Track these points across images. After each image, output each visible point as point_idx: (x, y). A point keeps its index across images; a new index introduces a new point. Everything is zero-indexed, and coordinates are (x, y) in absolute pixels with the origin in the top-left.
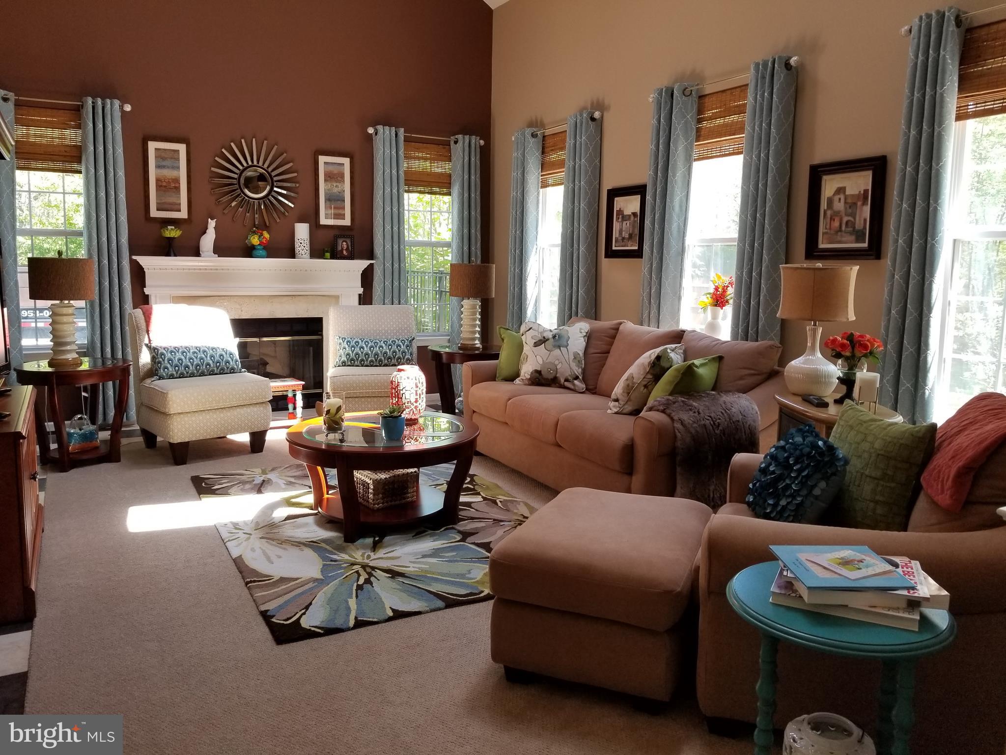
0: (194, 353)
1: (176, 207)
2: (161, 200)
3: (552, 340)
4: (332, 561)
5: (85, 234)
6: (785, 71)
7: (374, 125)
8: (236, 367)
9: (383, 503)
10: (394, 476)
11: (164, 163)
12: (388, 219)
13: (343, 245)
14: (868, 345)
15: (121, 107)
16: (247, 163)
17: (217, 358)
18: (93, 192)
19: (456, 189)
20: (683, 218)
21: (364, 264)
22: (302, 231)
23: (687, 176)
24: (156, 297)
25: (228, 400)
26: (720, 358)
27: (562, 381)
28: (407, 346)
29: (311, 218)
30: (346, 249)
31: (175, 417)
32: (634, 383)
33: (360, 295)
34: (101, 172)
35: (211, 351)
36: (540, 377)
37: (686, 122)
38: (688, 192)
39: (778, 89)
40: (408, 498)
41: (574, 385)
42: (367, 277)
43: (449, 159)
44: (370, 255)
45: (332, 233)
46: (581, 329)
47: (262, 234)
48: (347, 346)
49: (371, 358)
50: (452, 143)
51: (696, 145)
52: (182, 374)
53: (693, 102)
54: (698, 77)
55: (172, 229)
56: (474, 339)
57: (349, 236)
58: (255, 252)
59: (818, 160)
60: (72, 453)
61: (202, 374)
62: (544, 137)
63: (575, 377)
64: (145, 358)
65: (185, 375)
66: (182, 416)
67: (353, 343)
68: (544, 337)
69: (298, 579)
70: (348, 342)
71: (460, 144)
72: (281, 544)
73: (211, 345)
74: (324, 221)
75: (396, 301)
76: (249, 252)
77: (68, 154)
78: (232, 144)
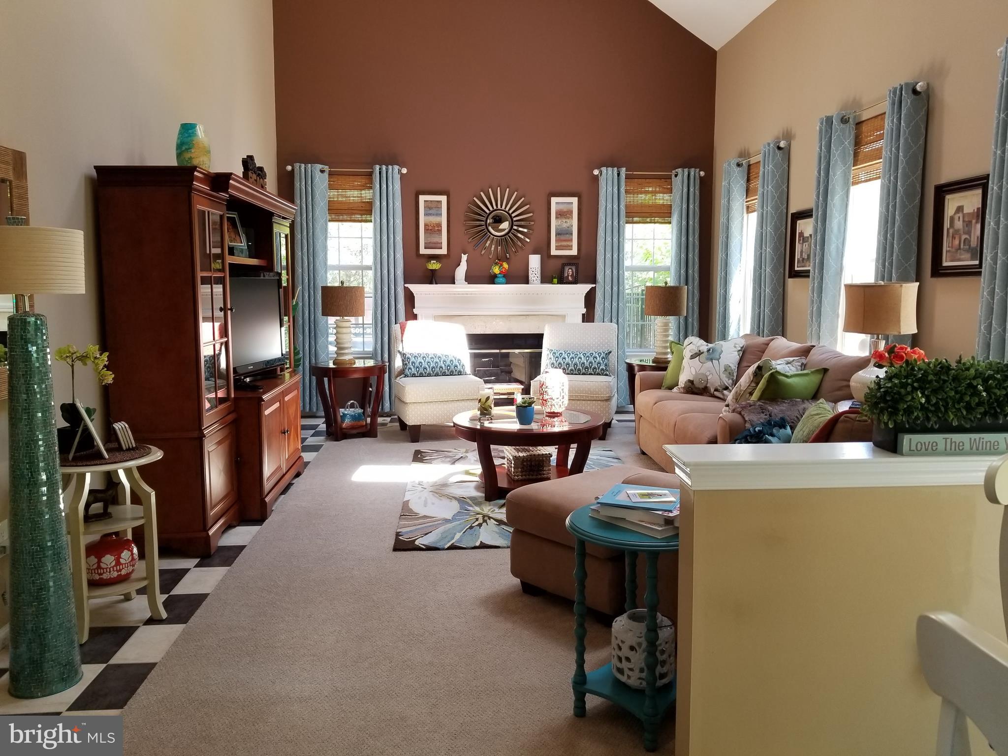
0: (432, 358)
1: (439, 245)
2: (428, 240)
3: (706, 354)
4: (466, 510)
5: (373, 268)
6: (913, 96)
7: (599, 168)
8: (462, 370)
9: (522, 476)
10: (531, 455)
11: (430, 212)
12: (609, 248)
13: (569, 272)
14: (904, 357)
15: (399, 171)
16: (493, 208)
17: (448, 363)
18: (379, 237)
19: (675, 218)
20: (842, 239)
21: (586, 288)
22: (535, 261)
23: (846, 199)
24: (422, 315)
25: (450, 395)
26: (825, 371)
27: (712, 390)
28: (603, 358)
29: (543, 249)
30: (571, 276)
31: (410, 405)
32: (741, 391)
33: (583, 315)
34: (385, 221)
35: (444, 357)
36: (693, 387)
37: (844, 148)
38: (846, 214)
39: (905, 115)
40: (544, 475)
41: (723, 395)
42: (590, 299)
43: (670, 191)
44: (594, 280)
45: (559, 262)
46: (736, 344)
47: (502, 265)
48: (552, 357)
49: (572, 367)
50: (673, 176)
51: (853, 170)
52: (421, 373)
53: (851, 129)
54: (856, 104)
55: (434, 263)
56: (666, 354)
57: (574, 264)
58: (497, 280)
59: (943, 180)
60: (344, 429)
61: (437, 375)
62: (749, 166)
63: (724, 387)
64: (398, 363)
65: (424, 375)
66: (415, 404)
67: (557, 355)
68: (700, 351)
69: (433, 518)
70: (554, 353)
71: (680, 176)
72: (441, 496)
73: (445, 354)
74: (554, 252)
75: (607, 319)
76: (492, 280)
77: (363, 209)
78: (482, 193)
